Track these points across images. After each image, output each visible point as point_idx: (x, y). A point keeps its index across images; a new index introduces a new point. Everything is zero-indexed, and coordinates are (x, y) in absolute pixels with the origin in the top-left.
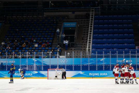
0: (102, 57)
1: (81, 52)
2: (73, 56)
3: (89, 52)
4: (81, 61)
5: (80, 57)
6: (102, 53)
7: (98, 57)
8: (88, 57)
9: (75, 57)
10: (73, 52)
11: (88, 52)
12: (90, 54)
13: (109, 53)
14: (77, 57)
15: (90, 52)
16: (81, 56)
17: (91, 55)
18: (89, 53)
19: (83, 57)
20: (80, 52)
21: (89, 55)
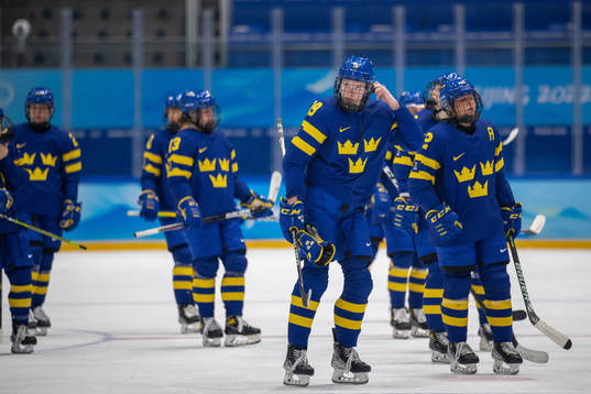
0: (322, 59)
1: (138, 14)
2: (66, 50)
3: (208, 14)
4: (138, 95)
5: (128, 60)
6: (325, 25)
7: (293, 59)
8: (199, 61)
9: (78, 60)
10: (66, 13)
11: (200, 20)
12: (217, 33)
13: (388, 20)
14: (99, 60)
15: (217, 17)
16: (138, 53)
17: (224, 38)
18: (208, 22)
19: (157, 59)
20: (130, 17)
21: (209, 39)
